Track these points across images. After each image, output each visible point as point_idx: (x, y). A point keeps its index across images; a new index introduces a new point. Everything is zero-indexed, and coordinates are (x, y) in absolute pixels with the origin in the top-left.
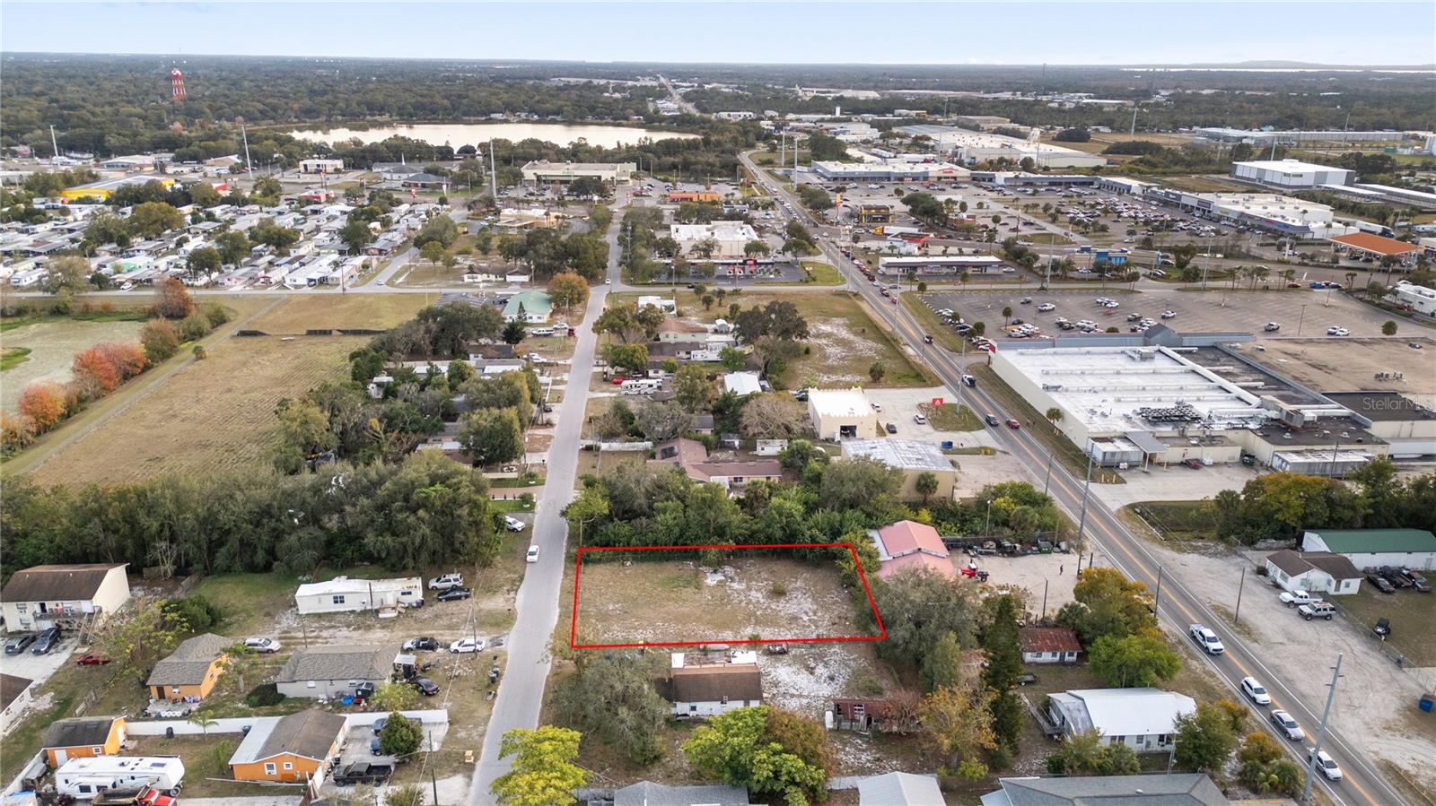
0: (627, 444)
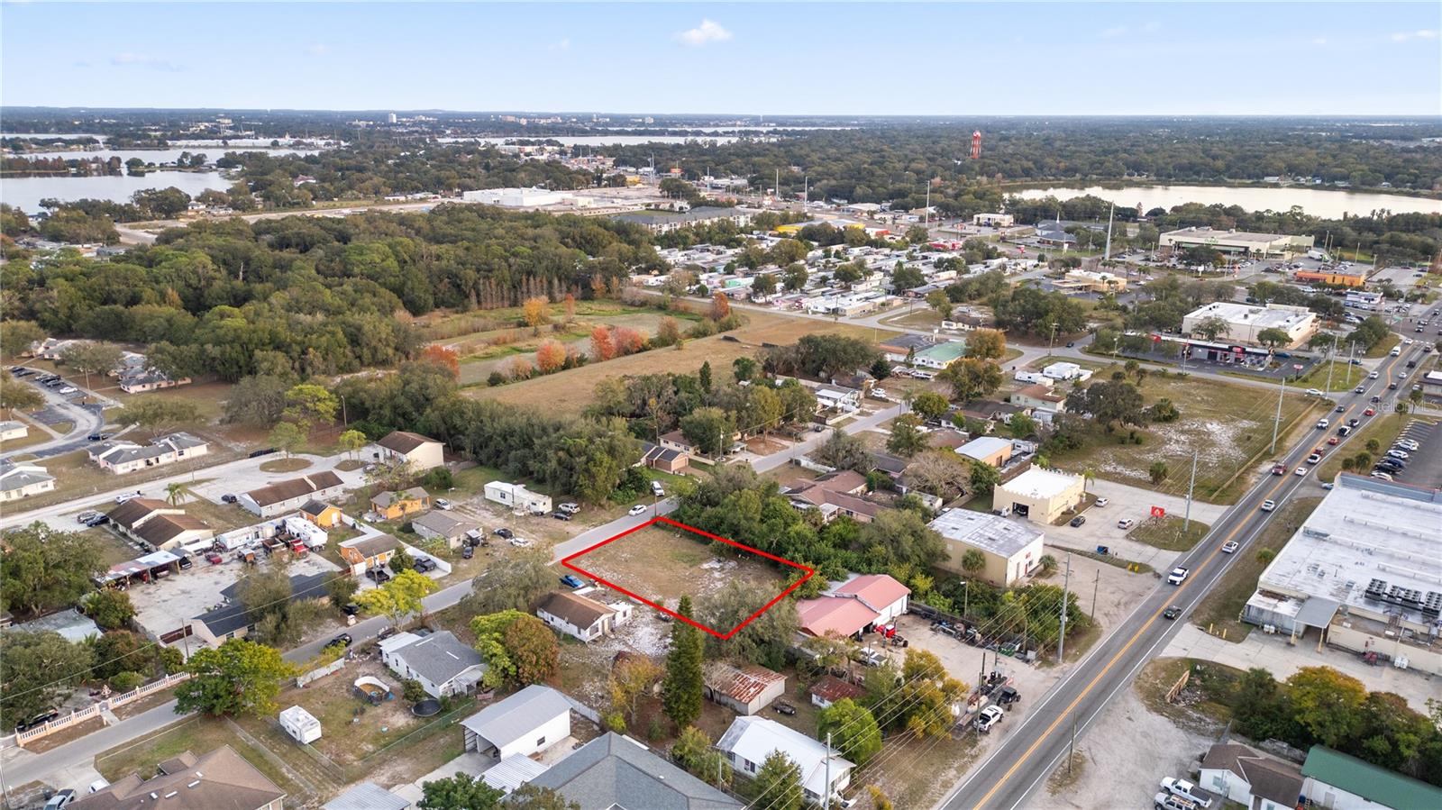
0: (820, 466)
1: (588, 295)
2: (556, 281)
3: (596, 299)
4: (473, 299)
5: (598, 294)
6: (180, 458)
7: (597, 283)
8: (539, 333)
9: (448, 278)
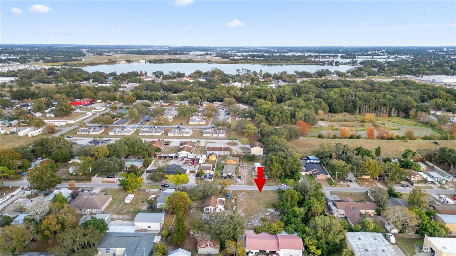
1: (407, 116)
2: (393, 109)
3: (410, 118)
4: (358, 111)
5: (412, 117)
6: (218, 136)
7: (412, 112)
8: (364, 126)
9: (352, 103)
